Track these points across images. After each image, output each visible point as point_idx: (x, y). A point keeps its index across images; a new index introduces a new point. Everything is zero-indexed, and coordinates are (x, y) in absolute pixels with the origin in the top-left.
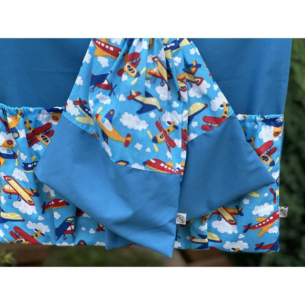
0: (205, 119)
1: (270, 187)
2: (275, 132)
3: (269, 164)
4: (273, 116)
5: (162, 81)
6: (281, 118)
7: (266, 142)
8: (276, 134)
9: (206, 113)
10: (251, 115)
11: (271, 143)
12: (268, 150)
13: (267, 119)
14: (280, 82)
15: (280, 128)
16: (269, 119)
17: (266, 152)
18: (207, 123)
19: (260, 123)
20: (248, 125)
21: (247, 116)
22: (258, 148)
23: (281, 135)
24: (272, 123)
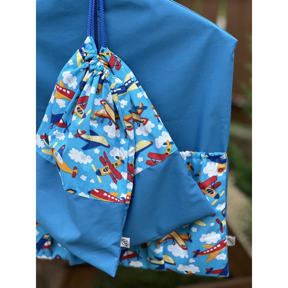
0: (150, 155)
1: (216, 217)
2: (219, 168)
3: (214, 197)
4: (216, 154)
5: (110, 121)
6: (224, 156)
7: (211, 177)
8: (220, 170)
9: (152, 150)
10: (197, 152)
11: (215, 178)
12: (213, 184)
13: (212, 156)
14: (222, 123)
15: (224, 164)
16: (213, 156)
17: (210, 186)
18: (151, 158)
19: (204, 160)
20: (195, 161)
21: (193, 153)
22: (202, 182)
23: (225, 171)
24: (217, 159)
